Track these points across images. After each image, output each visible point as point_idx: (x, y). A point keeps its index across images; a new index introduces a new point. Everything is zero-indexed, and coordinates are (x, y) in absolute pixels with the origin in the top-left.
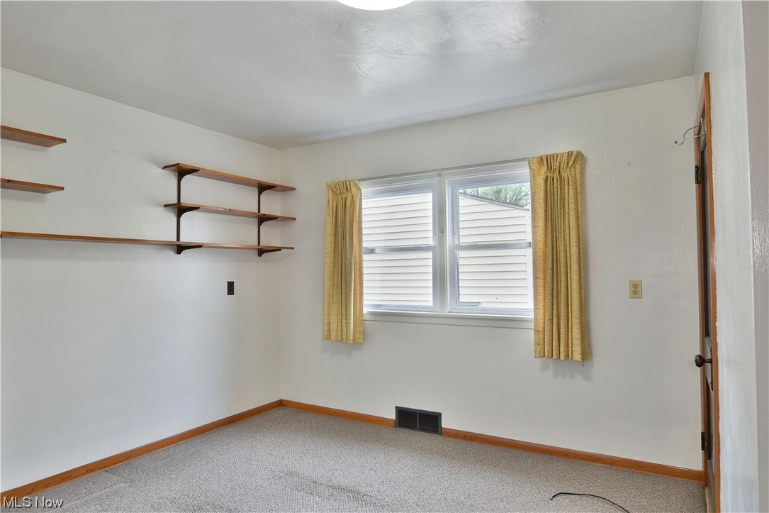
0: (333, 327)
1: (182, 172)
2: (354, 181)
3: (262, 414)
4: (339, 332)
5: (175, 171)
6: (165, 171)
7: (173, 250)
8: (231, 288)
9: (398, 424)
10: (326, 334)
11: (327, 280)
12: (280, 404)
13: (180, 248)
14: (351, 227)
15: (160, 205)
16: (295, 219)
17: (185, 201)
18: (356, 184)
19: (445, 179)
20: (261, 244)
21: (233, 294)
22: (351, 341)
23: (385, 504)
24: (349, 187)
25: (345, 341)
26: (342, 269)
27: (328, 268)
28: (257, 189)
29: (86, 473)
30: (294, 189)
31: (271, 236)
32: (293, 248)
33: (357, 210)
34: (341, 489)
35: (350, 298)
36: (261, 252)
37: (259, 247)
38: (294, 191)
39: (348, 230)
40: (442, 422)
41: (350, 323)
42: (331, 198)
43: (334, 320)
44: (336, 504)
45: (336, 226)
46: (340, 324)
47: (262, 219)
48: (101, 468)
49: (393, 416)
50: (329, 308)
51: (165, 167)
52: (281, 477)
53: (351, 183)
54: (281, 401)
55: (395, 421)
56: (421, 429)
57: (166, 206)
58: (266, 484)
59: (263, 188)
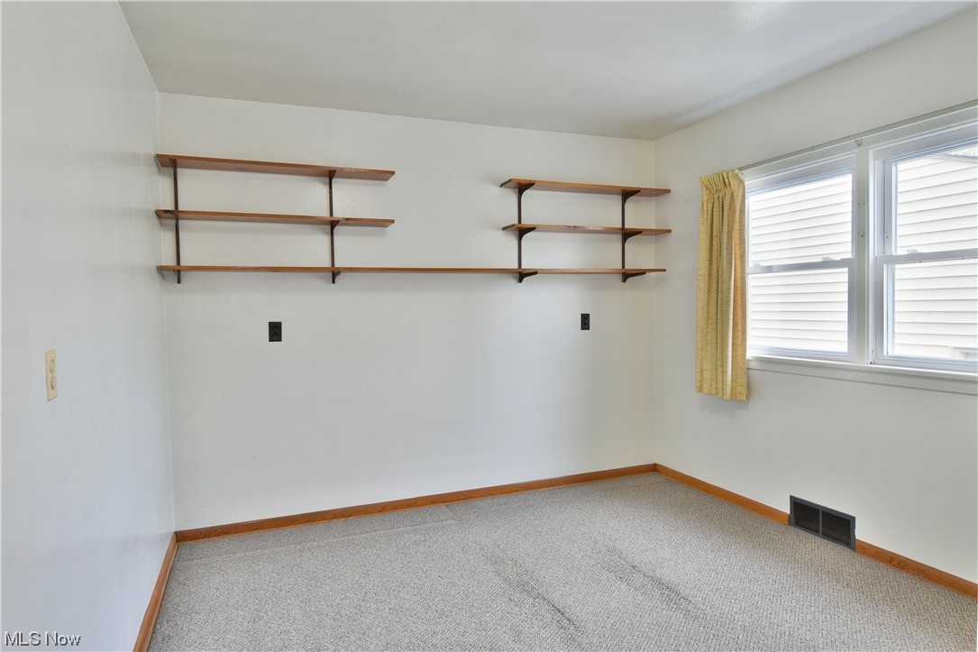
0: (707, 376)
1: (522, 187)
2: (733, 171)
3: (628, 477)
4: (714, 383)
5: (515, 188)
6: (501, 189)
7: (515, 278)
8: (585, 322)
9: (793, 521)
10: (698, 384)
11: (700, 312)
12: (654, 469)
13: (522, 275)
14: (730, 237)
15: (499, 229)
16: (670, 231)
17: (526, 222)
18: (737, 175)
19: (867, 149)
20: (626, 267)
21: (589, 329)
22: (728, 397)
23: (702, 615)
24: (726, 180)
25: (720, 395)
26: (717, 297)
27: (702, 295)
28: (621, 197)
29: (429, 504)
30: (669, 191)
31: (639, 254)
32: (665, 270)
33: (738, 212)
34: (659, 583)
35: (727, 337)
36: (626, 276)
37: (624, 271)
38: (669, 194)
39: (725, 242)
40: (856, 531)
41: (726, 372)
42: (705, 199)
43: (707, 366)
44: (641, 598)
45: (712, 238)
46: (714, 373)
47: (627, 234)
48: (443, 502)
49: (786, 509)
50: (702, 349)
51: (502, 185)
52: (600, 552)
53: (730, 174)
54: (656, 465)
55: (789, 516)
56: (826, 536)
57: (504, 229)
58: (579, 555)
59: (627, 194)
